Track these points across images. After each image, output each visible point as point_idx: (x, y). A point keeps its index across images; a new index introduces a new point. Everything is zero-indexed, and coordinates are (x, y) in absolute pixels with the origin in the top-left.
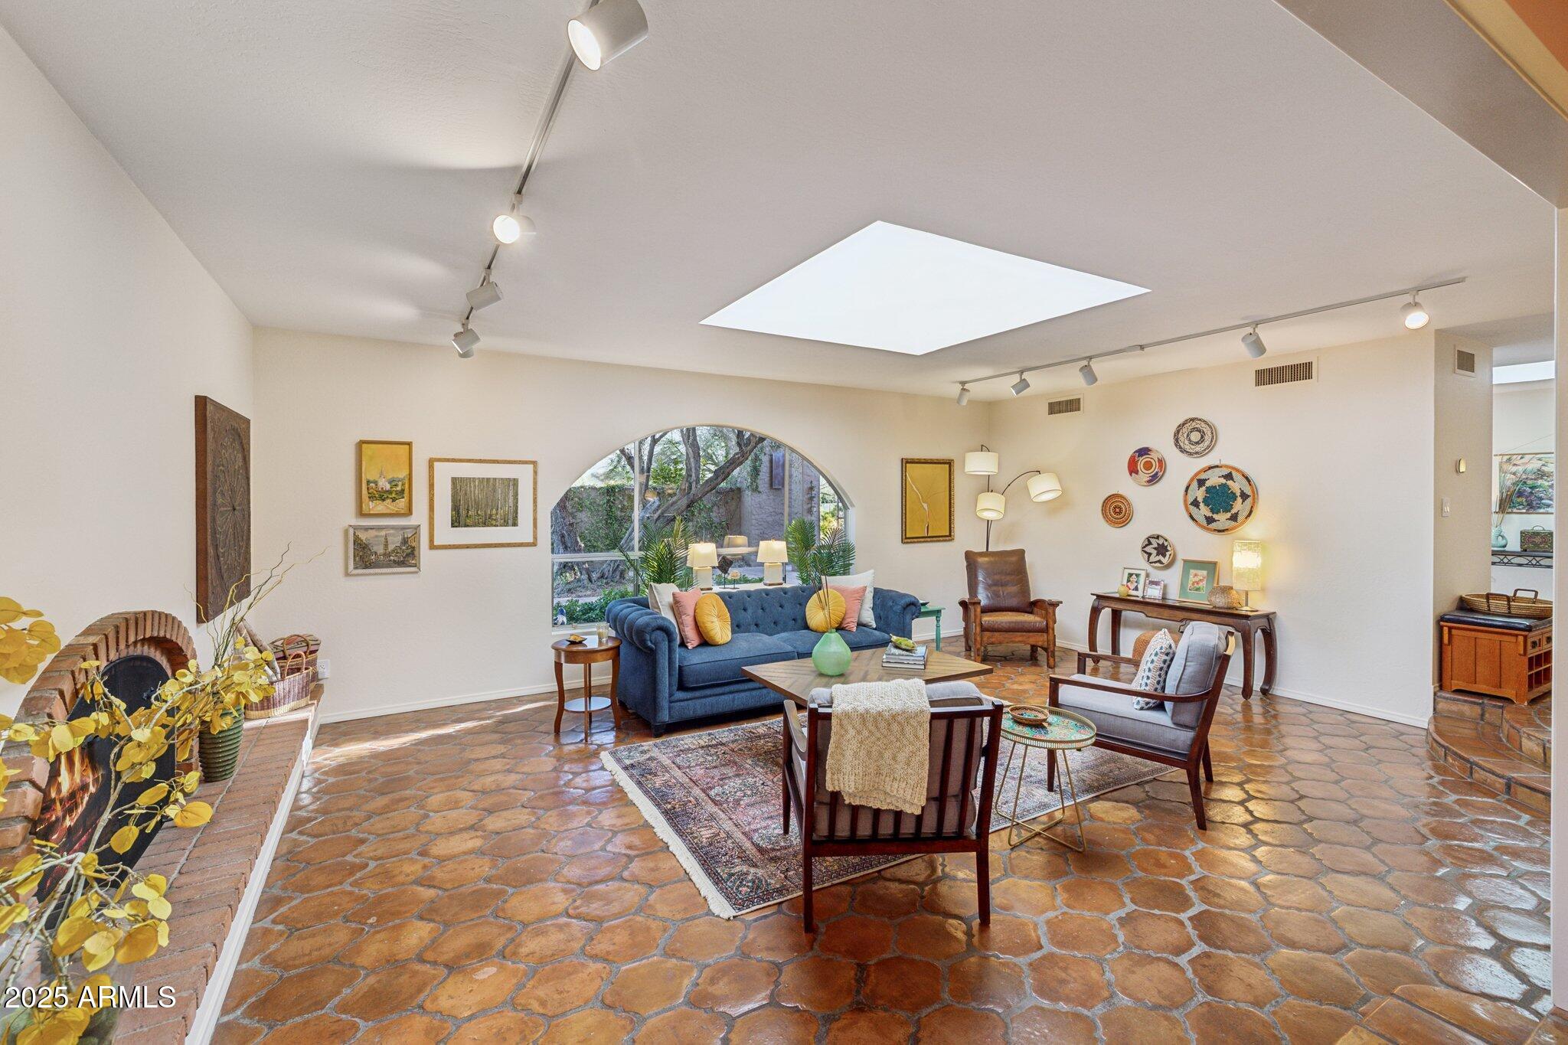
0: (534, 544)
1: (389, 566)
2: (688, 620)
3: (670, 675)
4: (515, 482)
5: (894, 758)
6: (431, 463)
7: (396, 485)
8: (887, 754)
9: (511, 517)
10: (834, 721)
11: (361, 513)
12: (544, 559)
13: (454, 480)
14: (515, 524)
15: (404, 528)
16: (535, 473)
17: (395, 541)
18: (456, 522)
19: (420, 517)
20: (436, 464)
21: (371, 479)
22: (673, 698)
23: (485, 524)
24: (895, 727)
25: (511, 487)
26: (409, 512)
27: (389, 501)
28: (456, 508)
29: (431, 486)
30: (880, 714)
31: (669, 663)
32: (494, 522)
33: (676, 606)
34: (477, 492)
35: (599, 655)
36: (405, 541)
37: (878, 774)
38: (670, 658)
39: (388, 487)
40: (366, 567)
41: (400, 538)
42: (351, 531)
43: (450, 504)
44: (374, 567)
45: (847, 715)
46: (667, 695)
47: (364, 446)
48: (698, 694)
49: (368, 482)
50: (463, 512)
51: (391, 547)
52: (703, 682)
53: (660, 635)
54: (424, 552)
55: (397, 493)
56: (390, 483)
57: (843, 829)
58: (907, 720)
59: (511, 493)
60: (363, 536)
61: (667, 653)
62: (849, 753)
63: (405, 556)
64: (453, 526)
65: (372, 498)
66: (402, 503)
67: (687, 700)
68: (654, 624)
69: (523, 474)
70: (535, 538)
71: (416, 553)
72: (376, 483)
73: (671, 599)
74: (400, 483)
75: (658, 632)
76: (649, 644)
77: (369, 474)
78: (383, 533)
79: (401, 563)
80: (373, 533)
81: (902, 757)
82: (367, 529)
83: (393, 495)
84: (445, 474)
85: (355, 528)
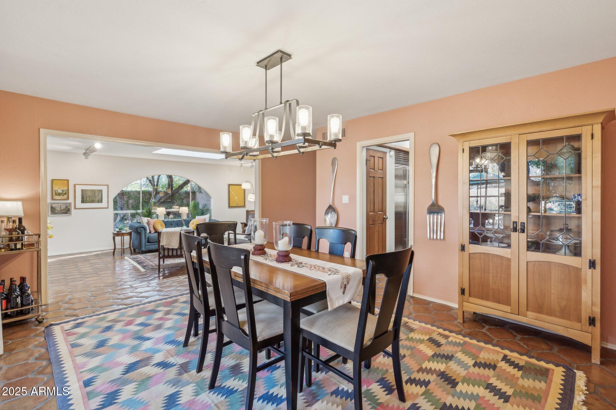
0: (108, 208)
1: (62, 214)
2: (151, 226)
3: (145, 239)
4: (101, 191)
5: (173, 239)
6: (75, 185)
7: (64, 191)
8: (172, 239)
9: (100, 200)
10: (162, 233)
11: (53, 199)
12: (111, 212)
13: (82, 190)
14: (101, 202)
15: (66, 203)
16: (108, 188)
17: (63, 207)
18: (83, 202)
19: (71, 200)
20: (76, 185)
21: (56, 190)
22: (146, 245)
23: (92, 202)
24: (173, 234)
25: (100, 192)
26: (68, 198)
27: (62, 196)
28: (83, 198)
29: (75, 192)
30: (170, 232)
31: (145, 236)
32: (95, 202)
33: (148, 223)
34: (89, 193)
35: (125, 234)
36: (67, 207)
37: (170, 242)
38: (145, 235)
39: (61, 192)
40: (54, 214)
41: (65, 206)
42: (50, 204)
43: (81, 196)
44: (57, 214)
45: (164, 232)
46: (144, 244)
47: (54, 181)
48: (153, 244)
49: (55, 191)
50: (85, 199)
51: (62, 209)
52: (155, 241)
53: (142, 229)
54: (73, 210)
55: (64, 194)
56: (62, 191)
57: (166, 254)
58: (175, 233)
59: (100, 194)
60: (53, 206)
61: (144, 234)
62: (164, 239)
63: (67, 211)
64: (82, 203)
65: (56, 195)
66: (66, 196)
67: (150, 245)
68: (141, 226)
69: (104, 189)
70: (108, 206)
71: (70, 210)
72: (57, 191)
73: (147, 221)
74: (65, 191)
75: (142, 228)
76: (139, 231)
77: (55, 188)
78: (60, 205)
79: (66, 213)
80: (56, 205)
81: (174, 239)
82: (54, 203)
83: (63, 194)
84: (79, 189)
85: (51, 203)
